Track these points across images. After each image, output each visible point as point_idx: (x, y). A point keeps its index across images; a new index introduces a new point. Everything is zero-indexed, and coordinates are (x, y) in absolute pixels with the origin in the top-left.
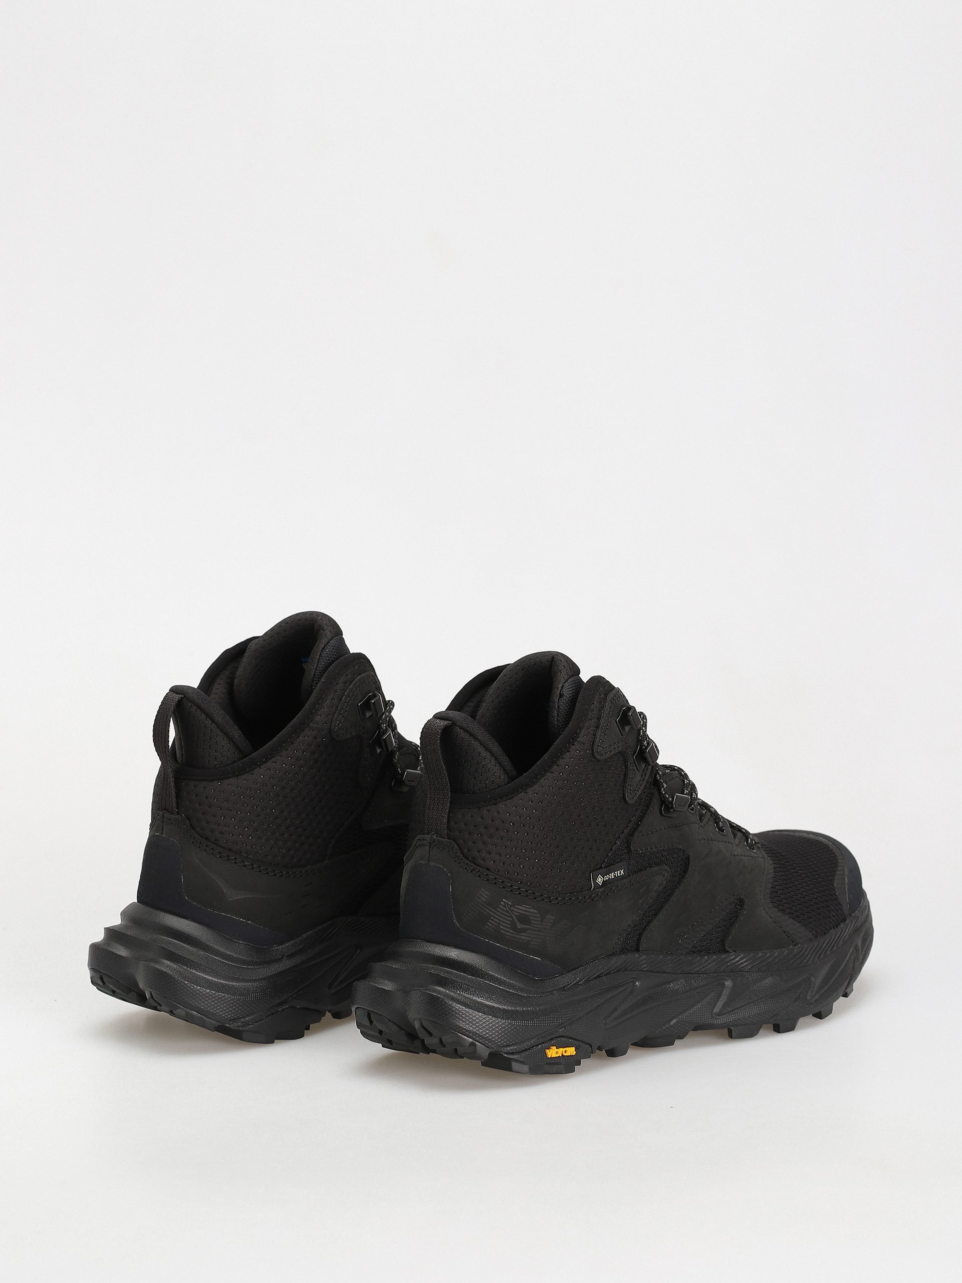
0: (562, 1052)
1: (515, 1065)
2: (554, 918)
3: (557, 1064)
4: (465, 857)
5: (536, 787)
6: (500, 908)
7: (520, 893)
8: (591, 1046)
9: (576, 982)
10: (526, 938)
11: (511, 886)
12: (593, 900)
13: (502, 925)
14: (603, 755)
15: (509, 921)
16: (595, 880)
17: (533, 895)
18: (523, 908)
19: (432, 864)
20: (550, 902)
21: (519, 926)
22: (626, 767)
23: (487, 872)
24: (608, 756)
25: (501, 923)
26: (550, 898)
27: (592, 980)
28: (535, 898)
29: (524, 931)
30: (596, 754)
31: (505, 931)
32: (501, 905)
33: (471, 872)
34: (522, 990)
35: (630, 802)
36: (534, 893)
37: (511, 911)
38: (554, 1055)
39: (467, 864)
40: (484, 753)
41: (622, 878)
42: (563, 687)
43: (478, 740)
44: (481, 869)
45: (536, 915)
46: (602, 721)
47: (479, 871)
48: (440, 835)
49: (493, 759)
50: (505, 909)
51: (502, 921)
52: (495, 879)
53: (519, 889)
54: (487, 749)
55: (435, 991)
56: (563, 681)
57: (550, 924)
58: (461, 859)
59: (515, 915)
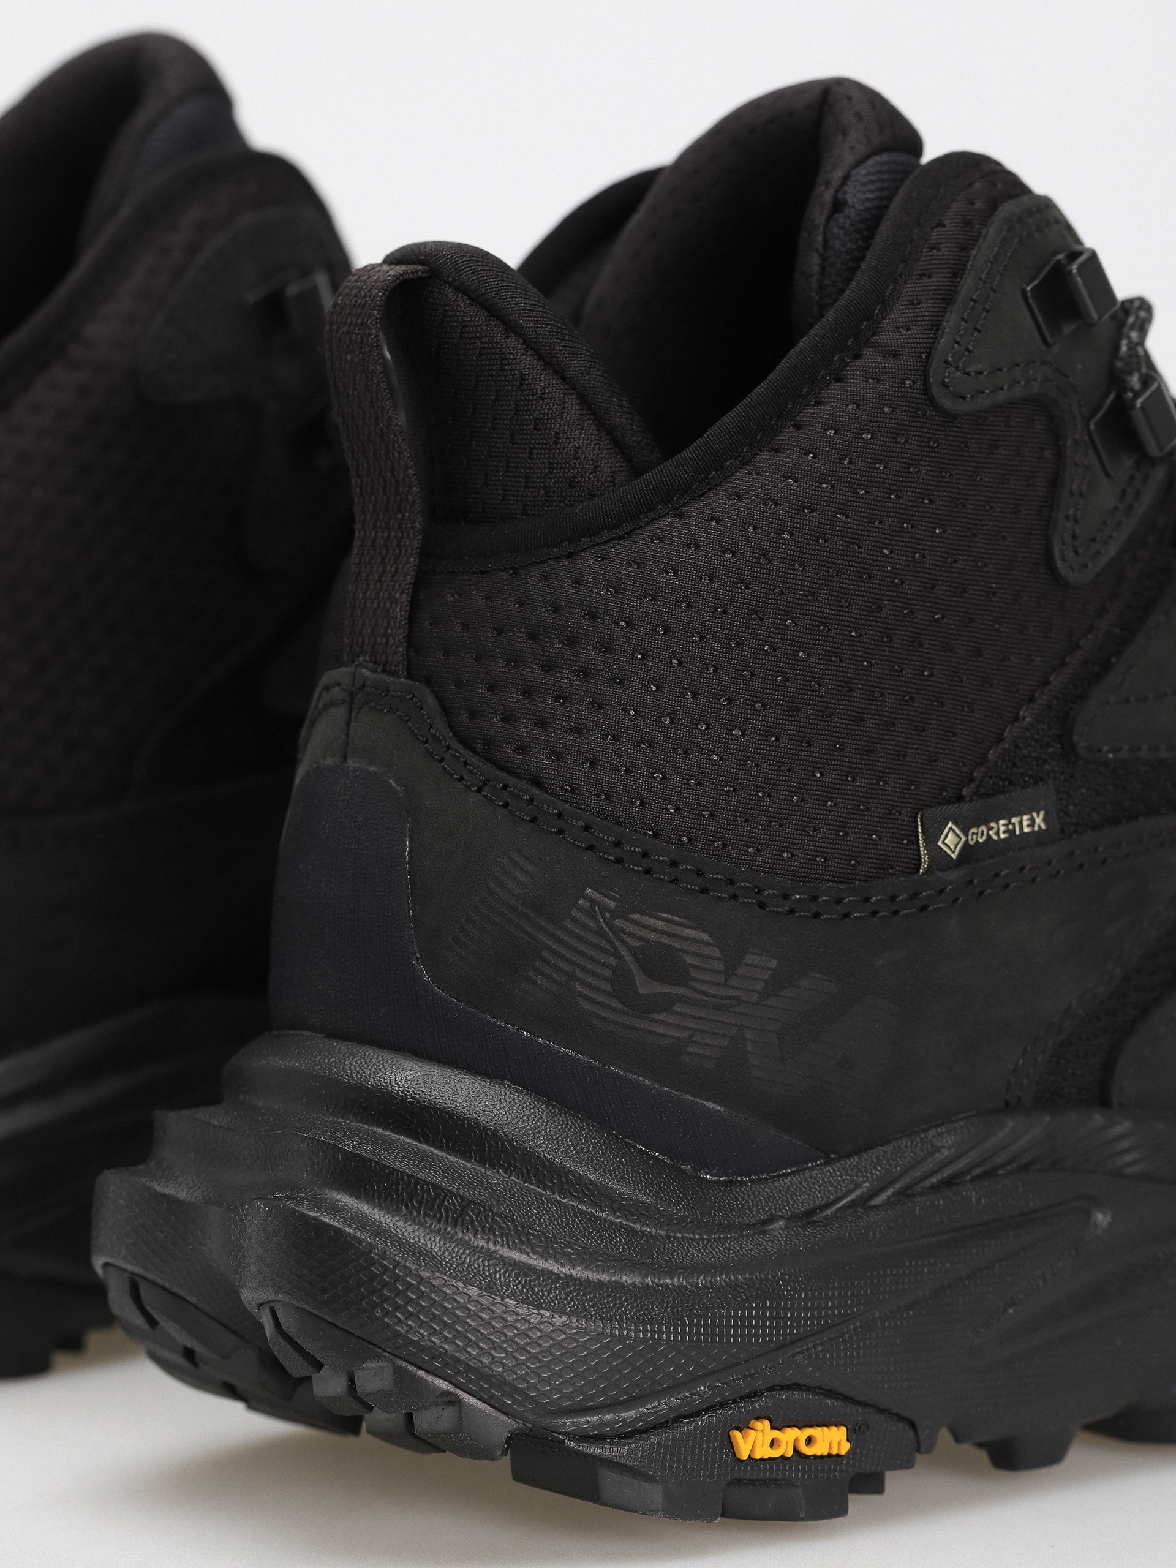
0: (796, 1441)
1: (609, 1480)
2: (774, 963)
3: (776, 1483)
4: (462, 741)
5: (718, 500)
6: (574, 920)
7: (648, 871)
8: (913, 1426)
9: (860, 1197)
10: (671, 1032)
11: (618, 844)
12: (924, 908)
13: (583, 983)
14: (964, 398)
15: (606, 965)
16: (932, 839)
17: (699, 880)
18: (660, 924)
19: (352, 764)
20: (762, 905)
21: (645, 987)
22: (1060, 455)
23: (536, 792)
24: (983, 402)
25: (579, 974)
26: (760, 892)
27: (922, 1194)
28: (704, 891)
29: (664, 1004)
30: (936, 391)
31: (593, 1001)
32: (580, 909)
33: (479, 790)
34: (648, 1214)
35: (1072, 577)
36: (700, 873)
37: (614, 933)
38: (764, 1452)
39: (466, 763)
40: (541, 380)
41: (1037, 839)
42: (846, 178)
43: (520, 333)
44: (512, 781)
45: (706, 950)
46: (967, 283)
47: (505, 787)
48: (384, 665)
49: (572, 401)
50: (592, 924)
51: (583, 969)
52: (560, 815)
53: (645, 854)
54: (550, 363)
55: (335, 1209)
56: (850, 159)
57: (759, 987)
58: (448, 748)
59: (630, 948)
